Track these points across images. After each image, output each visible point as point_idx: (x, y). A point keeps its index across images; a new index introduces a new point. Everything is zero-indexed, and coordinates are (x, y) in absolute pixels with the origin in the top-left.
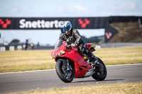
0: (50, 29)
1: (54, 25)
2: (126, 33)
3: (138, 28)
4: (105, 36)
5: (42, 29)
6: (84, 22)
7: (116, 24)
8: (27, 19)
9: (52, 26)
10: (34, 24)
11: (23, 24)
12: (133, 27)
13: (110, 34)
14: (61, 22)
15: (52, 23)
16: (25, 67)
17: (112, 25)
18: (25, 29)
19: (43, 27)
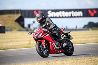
0: (68, 17)
5: (63, 17)
6: (92, 12)
8: (53, 11)
9: (70, 15)
14: (76, 12)
15: (70, 13)
18: (51, 17)
19: (64, 16)
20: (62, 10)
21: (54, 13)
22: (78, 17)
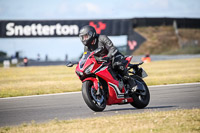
0: (49, 36)
1: (55, 31)
2: (156, 41)
3: (173, 35)
4: (128, 46)
5: (38, 36)
6: (98, 26)
7: (142, 29)
8: (17, 23)
10: (27, 30)
11: (11, 29)
12: (166, 33)
13: (135, 43)
14: (66, 27)
16: (14, 90)
17: (136, 30)
18: (14, 36)
20: (37, 23)
21: (20, 27)
22: (69, 36)
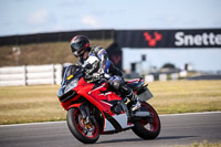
11: (180, 39)
16: (183, 106)
